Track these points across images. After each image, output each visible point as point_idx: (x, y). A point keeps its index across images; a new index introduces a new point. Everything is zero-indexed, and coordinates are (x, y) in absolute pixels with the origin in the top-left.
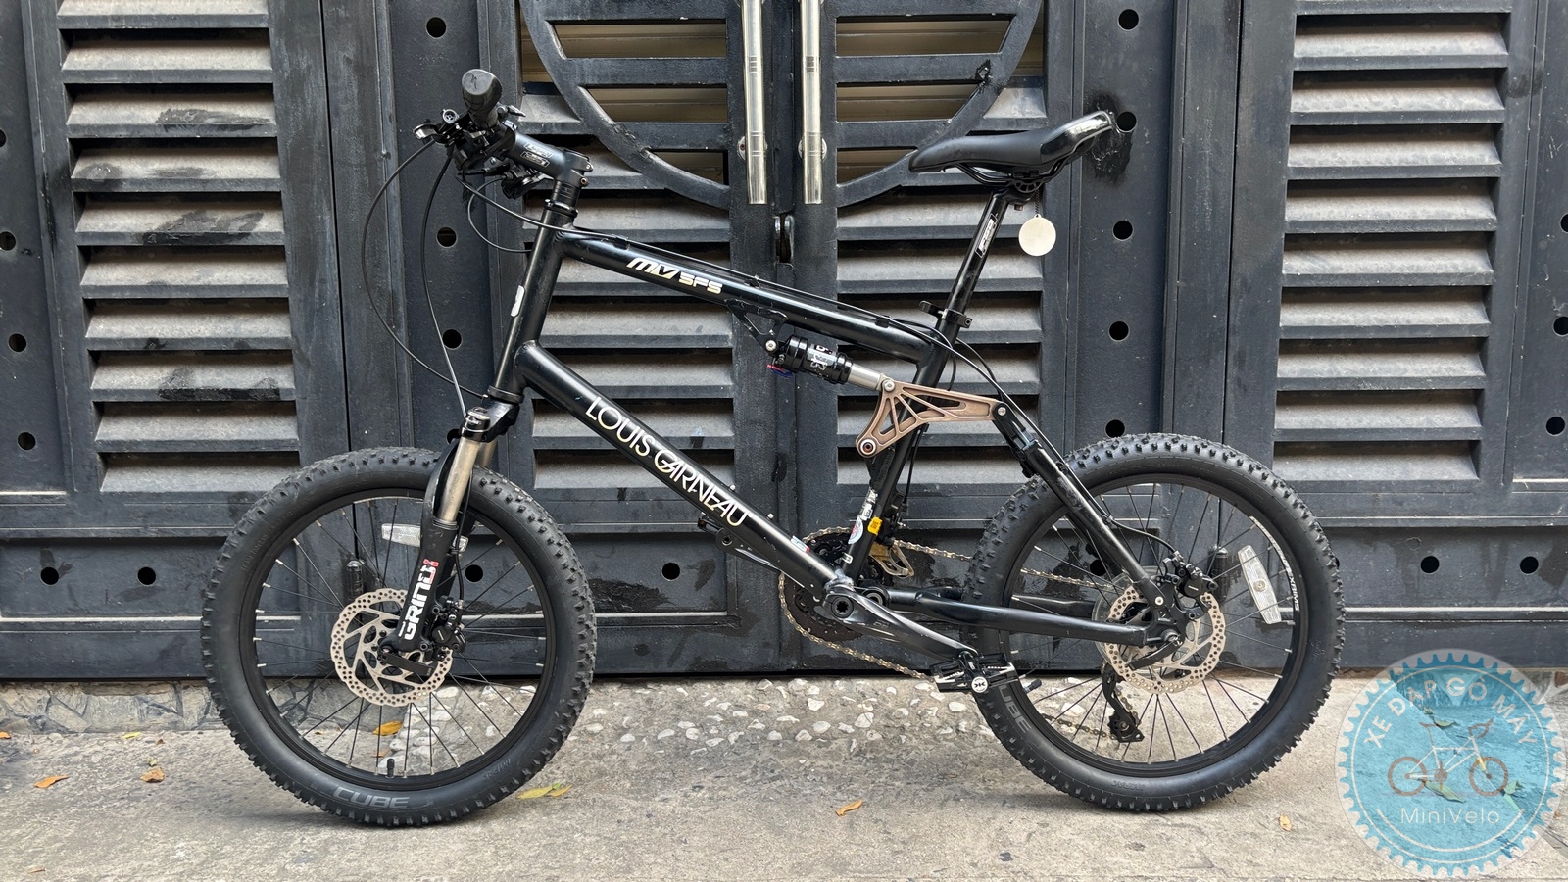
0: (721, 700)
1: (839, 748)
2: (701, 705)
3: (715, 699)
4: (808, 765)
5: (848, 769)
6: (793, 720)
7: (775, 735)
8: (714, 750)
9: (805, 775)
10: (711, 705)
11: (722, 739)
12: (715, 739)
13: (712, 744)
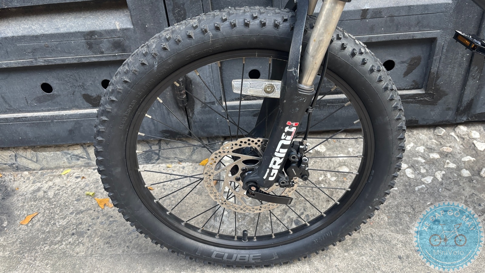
7: (465, 172)
10: (412, 149)
11: (432, 178)
12: (427, 177)
13: (427, 182)
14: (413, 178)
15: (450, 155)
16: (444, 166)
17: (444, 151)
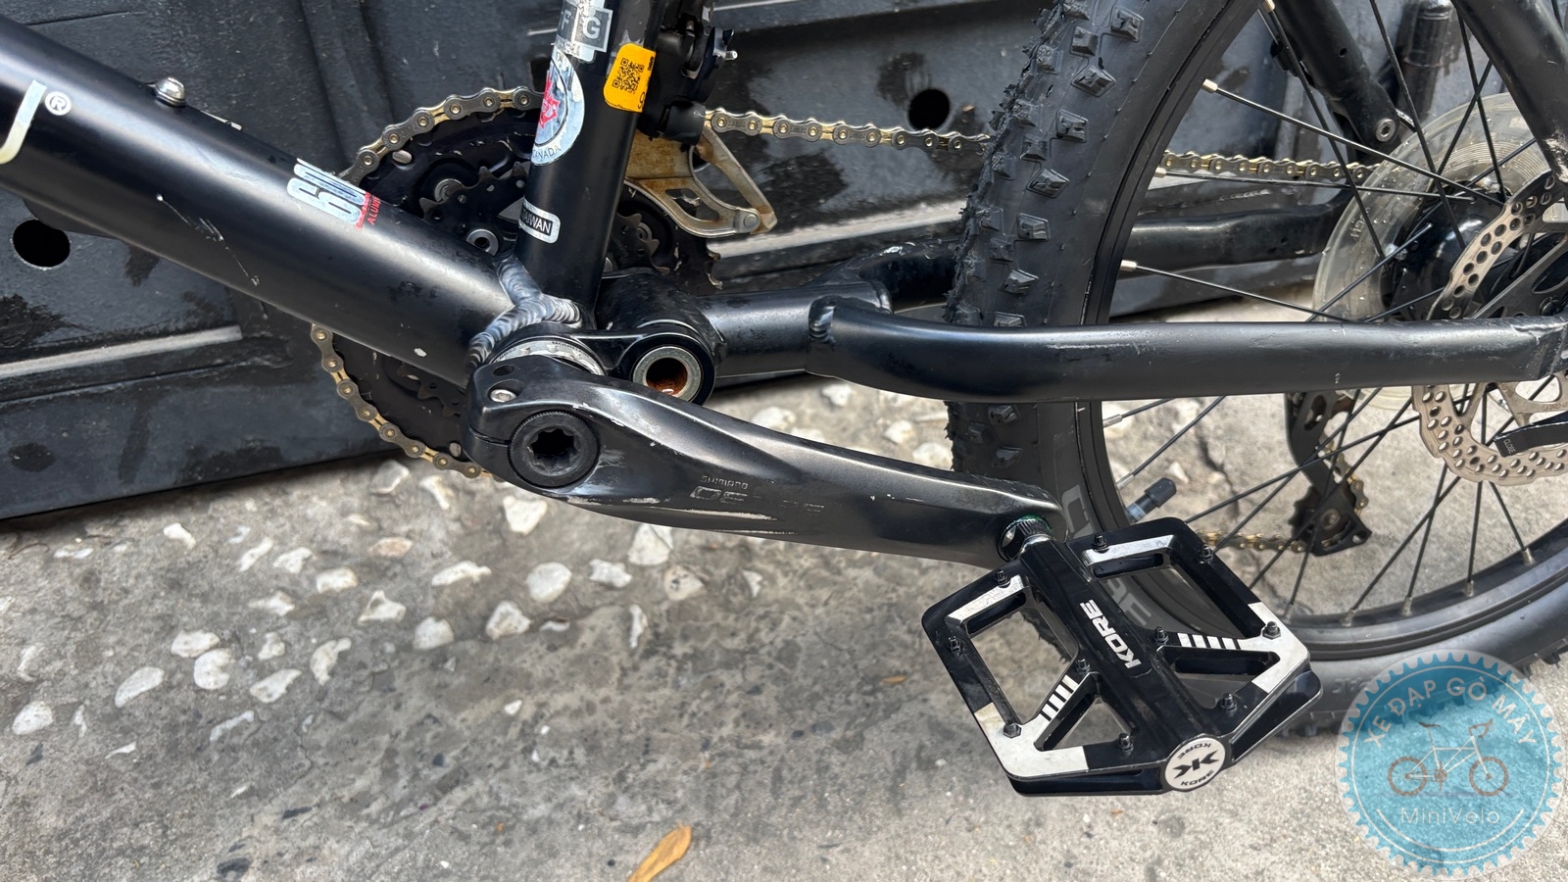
0: (283, 544)
1: (602, 643)
2: (231, 570)
3: (266, 545)
4: (527, 715)
5: (636, 707)
6: (474, 571)
7: (433, 633)
8: (276, 717)
9: (527, 751)
10: (258, 566)
11: (294, 674)
12: (275, 676)
13: (269, 696)
14: (216, 691)
15: (398, 568)
16: (355, 619)
17: (379, 557)
